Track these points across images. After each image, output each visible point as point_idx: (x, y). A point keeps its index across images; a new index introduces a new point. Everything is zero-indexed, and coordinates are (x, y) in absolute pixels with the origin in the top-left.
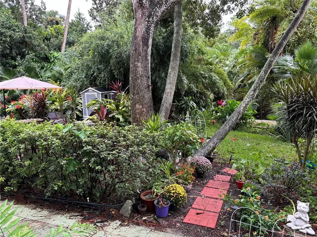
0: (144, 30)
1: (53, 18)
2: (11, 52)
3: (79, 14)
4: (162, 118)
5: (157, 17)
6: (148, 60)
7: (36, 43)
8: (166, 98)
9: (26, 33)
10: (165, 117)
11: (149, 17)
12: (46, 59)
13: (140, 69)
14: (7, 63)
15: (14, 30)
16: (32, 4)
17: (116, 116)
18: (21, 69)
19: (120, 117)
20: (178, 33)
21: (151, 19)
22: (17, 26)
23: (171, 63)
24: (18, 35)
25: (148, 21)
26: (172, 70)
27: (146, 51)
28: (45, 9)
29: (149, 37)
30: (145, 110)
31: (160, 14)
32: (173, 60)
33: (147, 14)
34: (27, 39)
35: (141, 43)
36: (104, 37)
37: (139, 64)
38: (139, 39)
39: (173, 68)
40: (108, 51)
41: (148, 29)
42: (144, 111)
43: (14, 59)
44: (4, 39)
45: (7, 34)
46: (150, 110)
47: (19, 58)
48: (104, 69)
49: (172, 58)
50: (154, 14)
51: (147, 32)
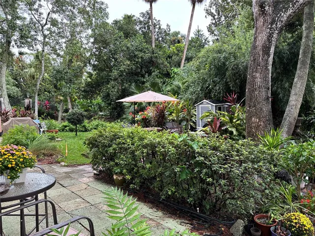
0: (265, 38)
1: (175, 37)
2: (141, 71)
3: (199, 31)
4: (283, 134)
5: (282, 22)
6: (268, 70)
7: (160, 61)
8: (290, 111)
9: (153, 54)
10: (288, 133)
11: (272, 24)
12: (168, 75)
13: (259, 81)
14: (138, 80)
15: (145, 52)
16: (160, 27)
17: (230, 129)
18: (148, 85)
19: (234, 130)
20: (307, 37)
21: (274, 26)
22: (147, 48)
23: (298, 72)
24: (147, 56)
25: (270, 29)
26: (298, 79)
27: (267, 60)
28: (170, 30)
29: (271, 45)
30: (262, 123)
31: (285, 18)
32: (301, 68)
33: (270, 21)
34: (154, 59)
35: (261, 53)
36: (221, 50)
37: (258, 75)
38: (259, 48)
39: (300, 77)
40: (224, 64)
41: (270, 36)
42: (261, 125)
43: (143, 76)
44: (137, 60)
45: (139, 56)
46: (269, 124)
47: (146, 76)
48: (220, 82)
49: (299, 66)
50: (278, 19)
51: (268, 40)
